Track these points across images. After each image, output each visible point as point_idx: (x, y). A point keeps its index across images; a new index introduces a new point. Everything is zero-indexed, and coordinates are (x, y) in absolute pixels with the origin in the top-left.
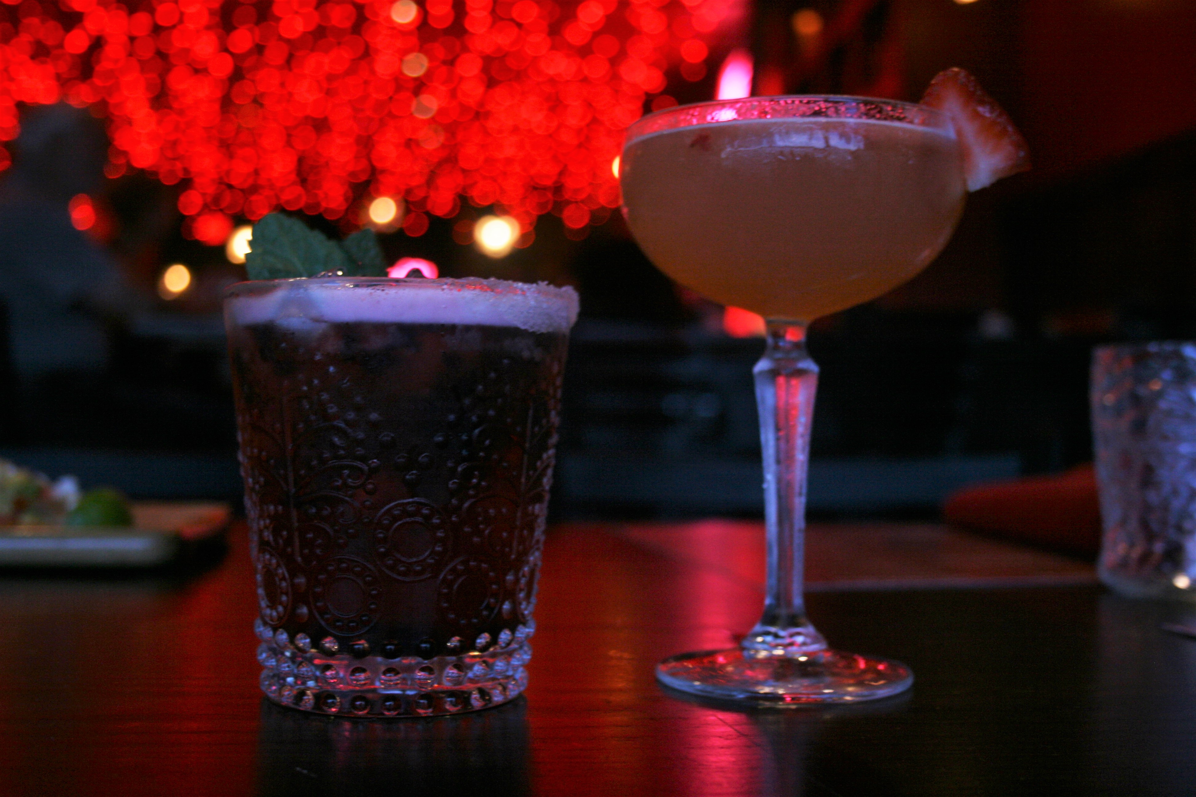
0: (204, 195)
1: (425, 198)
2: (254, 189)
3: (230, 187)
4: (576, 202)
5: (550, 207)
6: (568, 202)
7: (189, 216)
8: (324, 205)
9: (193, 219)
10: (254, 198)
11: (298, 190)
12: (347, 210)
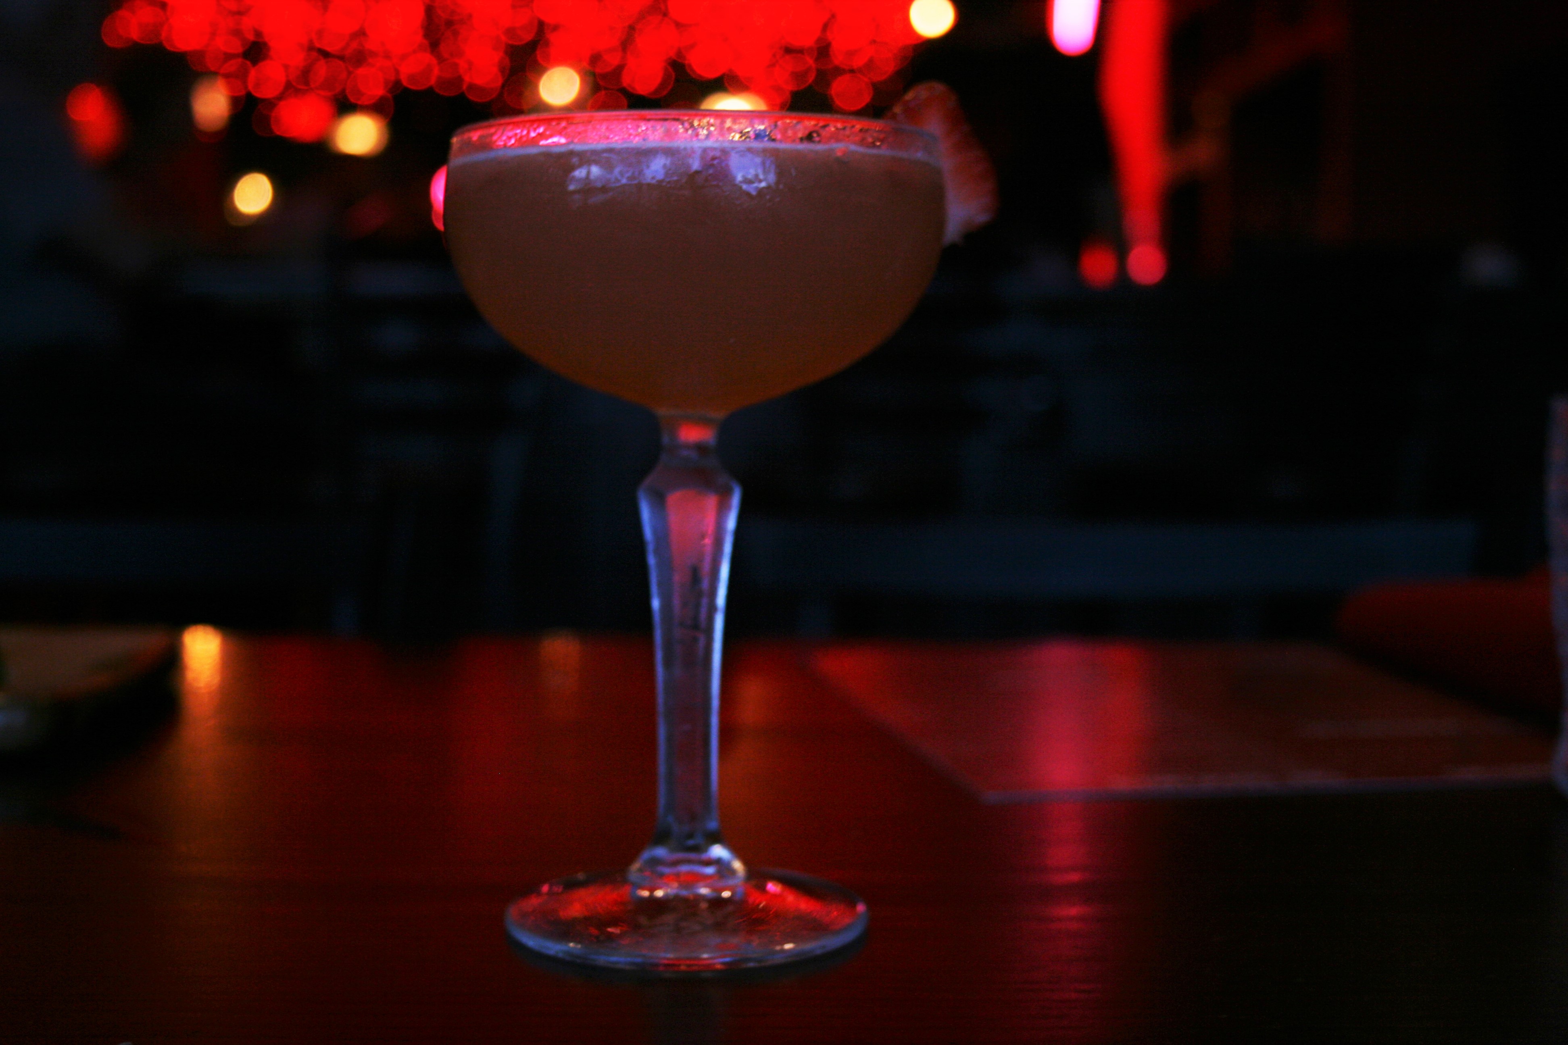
0: (286, 67)
1: (620, 68)
2: (360, 58)
3: (325, 54)
4: (852, 71)
5: (811, 78)
6: (838, 71)
7: (263, 100)
8: (467, 79)
9: (271, 104)
10: (361, 71)
11: (427, 58)
12: (503, 86)
